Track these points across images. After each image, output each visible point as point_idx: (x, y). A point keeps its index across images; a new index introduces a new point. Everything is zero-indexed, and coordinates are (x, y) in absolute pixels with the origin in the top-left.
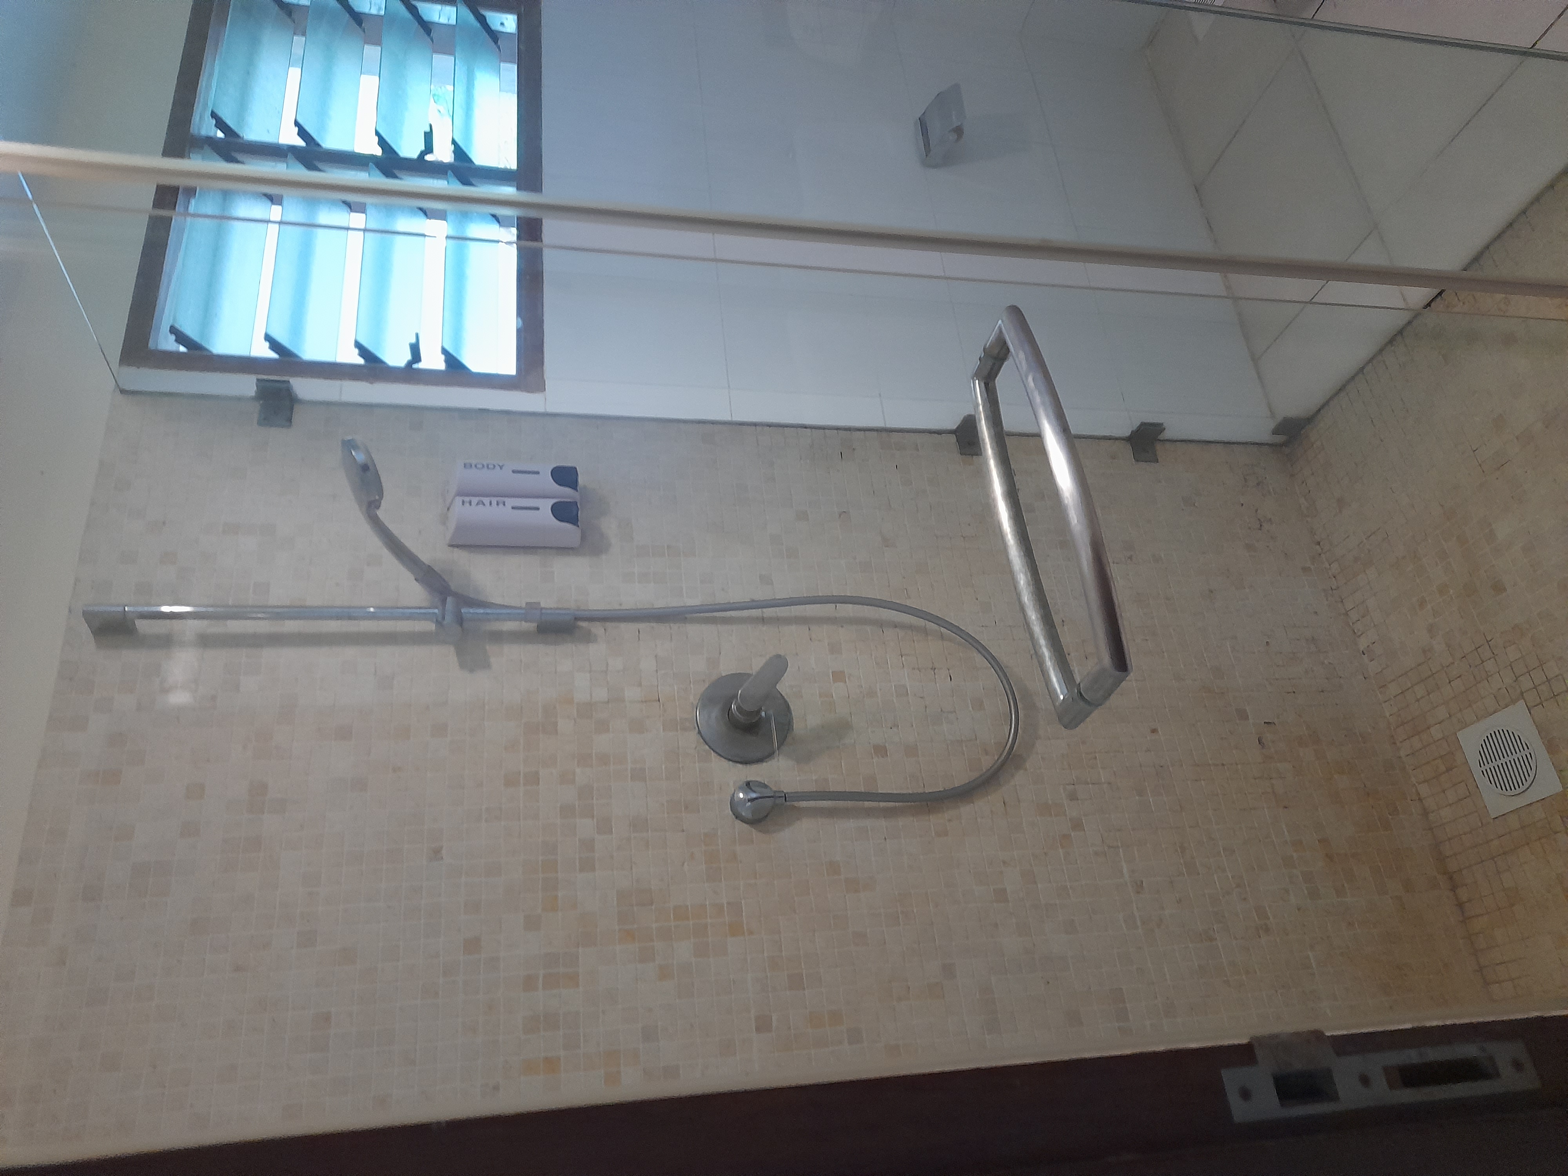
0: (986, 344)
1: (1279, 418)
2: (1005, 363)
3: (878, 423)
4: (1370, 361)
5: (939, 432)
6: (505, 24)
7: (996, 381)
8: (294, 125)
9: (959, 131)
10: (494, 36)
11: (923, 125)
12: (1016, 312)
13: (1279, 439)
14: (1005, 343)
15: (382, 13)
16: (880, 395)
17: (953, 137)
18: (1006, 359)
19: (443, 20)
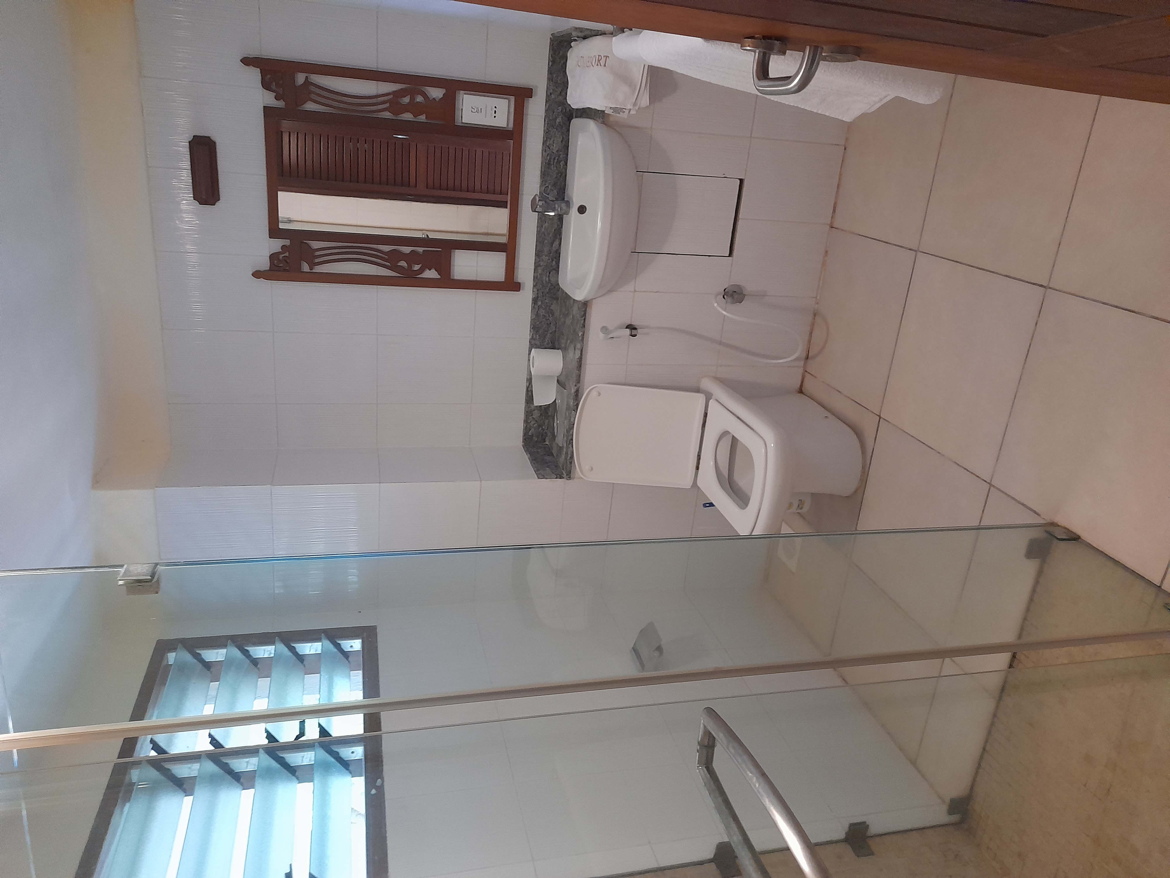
0: (698, 739)
1: (948, 800)
2: (716, 749)
3: (652, 864)
4: (986, 741)
5: (701, 863)
6: (354, 646)
7: (714, 765)
8: (208, 737)
9: (659, 649)
10: (346, 655)
11: (635, 650)
12: (710, 711)
13: (955, 818)
14: (710, 733)
15: (272, 655)
16: (649, 842)
17: (657, 654)
18: (714, 746)
19: (313, 652)
